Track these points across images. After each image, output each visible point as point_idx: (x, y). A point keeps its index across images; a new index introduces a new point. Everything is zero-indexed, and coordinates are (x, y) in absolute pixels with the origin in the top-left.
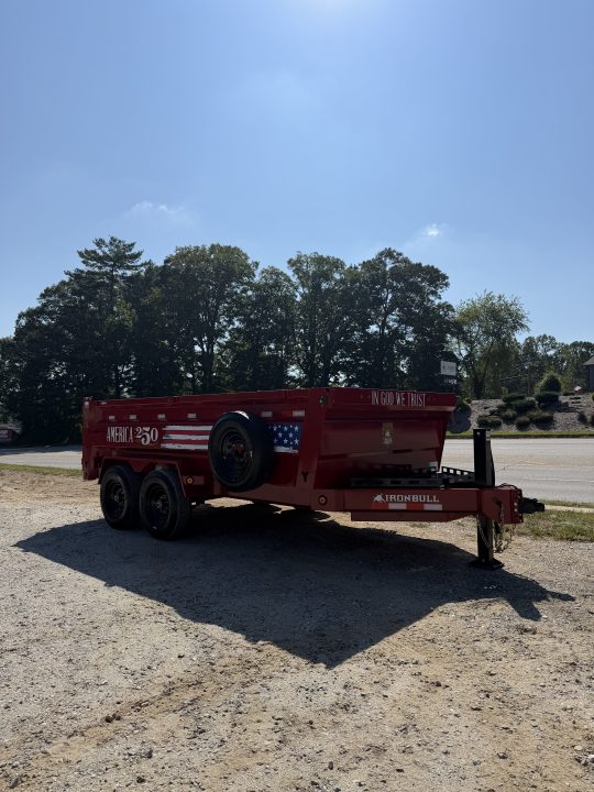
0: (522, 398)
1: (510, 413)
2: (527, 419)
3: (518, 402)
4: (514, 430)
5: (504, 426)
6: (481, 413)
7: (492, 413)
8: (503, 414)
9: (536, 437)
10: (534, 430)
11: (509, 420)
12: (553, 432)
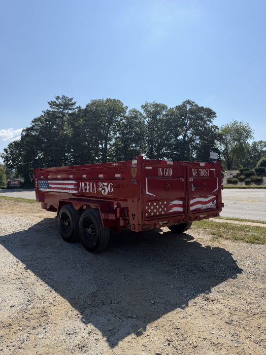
0: (248, 170)
1: (242, 177)
2: (250, 180)
3: (246, 172)
4: (244, 185)
5: (239, 183)
6: (229, 177)
7: (234, 177)
8: (239, 177)
9: (254, 188)
10: (253, 185)
11: (241, 180)
12: (262, 186)
